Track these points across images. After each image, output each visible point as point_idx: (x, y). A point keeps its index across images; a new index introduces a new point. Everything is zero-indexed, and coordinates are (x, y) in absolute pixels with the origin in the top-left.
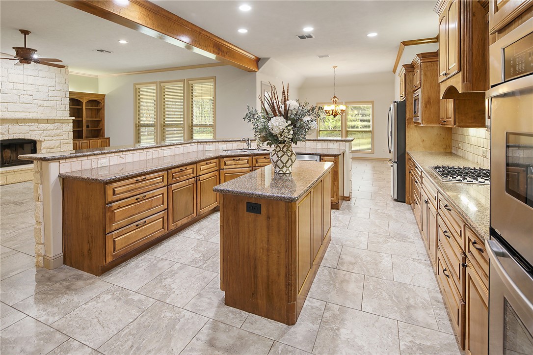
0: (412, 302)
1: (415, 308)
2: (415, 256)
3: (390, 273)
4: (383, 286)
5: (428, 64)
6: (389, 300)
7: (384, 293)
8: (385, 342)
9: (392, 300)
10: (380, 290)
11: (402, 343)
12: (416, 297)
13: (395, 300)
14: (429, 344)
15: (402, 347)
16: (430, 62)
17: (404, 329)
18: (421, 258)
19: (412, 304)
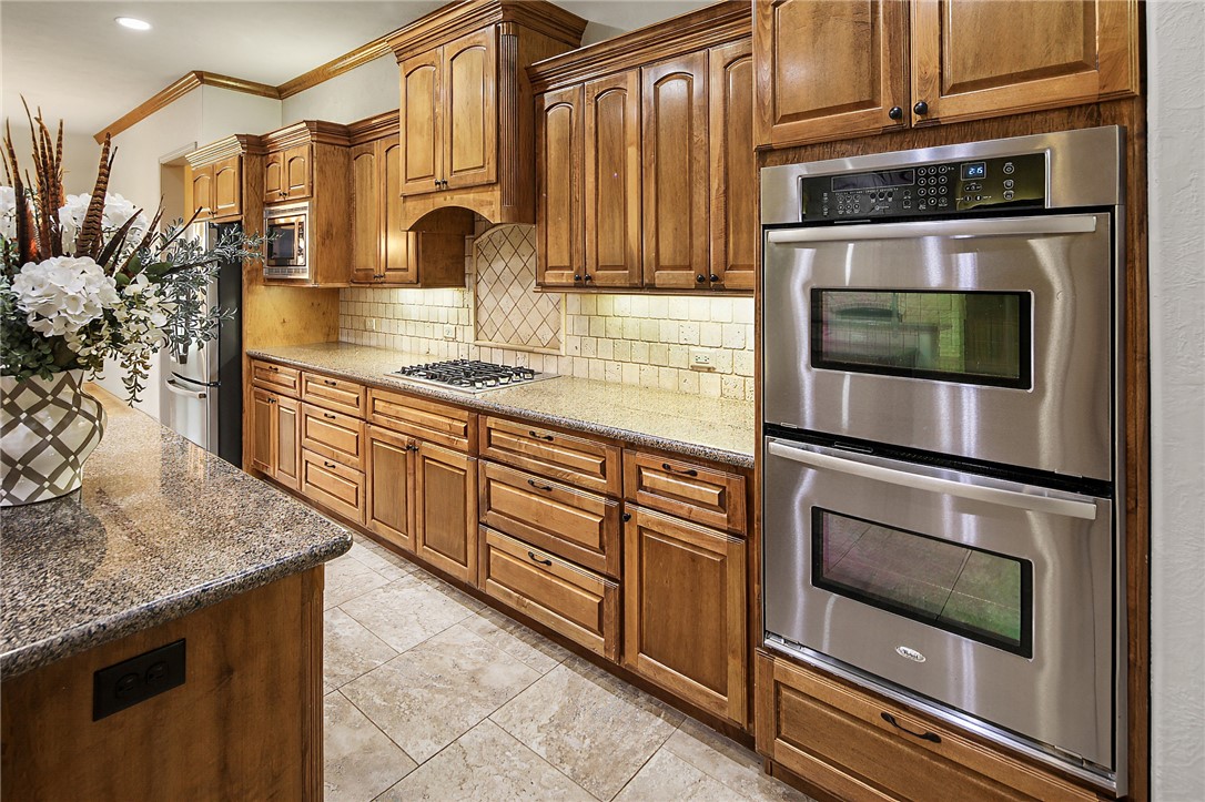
0: (466, 665)
1: (480, 670)
2: (379, 581)
3: (377, 644)
4: (393, 679)
5: (328, 148)
6: (436, 696)
7: (414, 692)
8: (515, 773)
9: (440, 691)
10: (400, 691)
11: (534, 746)
12: (462, 651)
13: (441, 685)
14: (555, 708)
15: (542, 751)
16: (332, 144)
17: (509, 720)
18: (393, 577)
19: (470, 667)
